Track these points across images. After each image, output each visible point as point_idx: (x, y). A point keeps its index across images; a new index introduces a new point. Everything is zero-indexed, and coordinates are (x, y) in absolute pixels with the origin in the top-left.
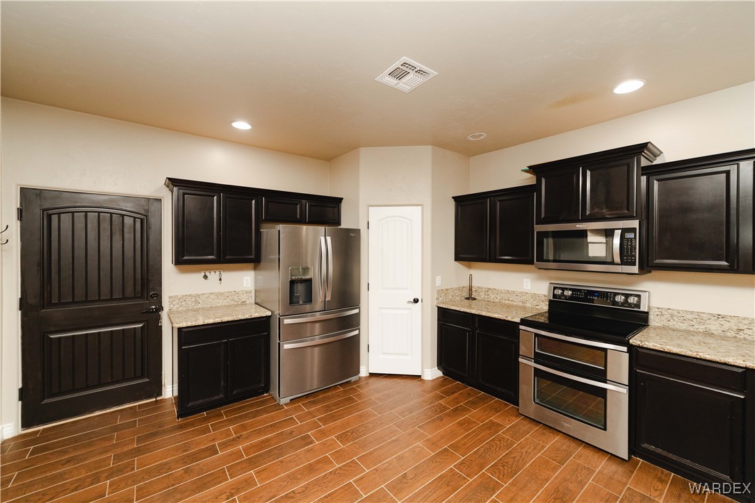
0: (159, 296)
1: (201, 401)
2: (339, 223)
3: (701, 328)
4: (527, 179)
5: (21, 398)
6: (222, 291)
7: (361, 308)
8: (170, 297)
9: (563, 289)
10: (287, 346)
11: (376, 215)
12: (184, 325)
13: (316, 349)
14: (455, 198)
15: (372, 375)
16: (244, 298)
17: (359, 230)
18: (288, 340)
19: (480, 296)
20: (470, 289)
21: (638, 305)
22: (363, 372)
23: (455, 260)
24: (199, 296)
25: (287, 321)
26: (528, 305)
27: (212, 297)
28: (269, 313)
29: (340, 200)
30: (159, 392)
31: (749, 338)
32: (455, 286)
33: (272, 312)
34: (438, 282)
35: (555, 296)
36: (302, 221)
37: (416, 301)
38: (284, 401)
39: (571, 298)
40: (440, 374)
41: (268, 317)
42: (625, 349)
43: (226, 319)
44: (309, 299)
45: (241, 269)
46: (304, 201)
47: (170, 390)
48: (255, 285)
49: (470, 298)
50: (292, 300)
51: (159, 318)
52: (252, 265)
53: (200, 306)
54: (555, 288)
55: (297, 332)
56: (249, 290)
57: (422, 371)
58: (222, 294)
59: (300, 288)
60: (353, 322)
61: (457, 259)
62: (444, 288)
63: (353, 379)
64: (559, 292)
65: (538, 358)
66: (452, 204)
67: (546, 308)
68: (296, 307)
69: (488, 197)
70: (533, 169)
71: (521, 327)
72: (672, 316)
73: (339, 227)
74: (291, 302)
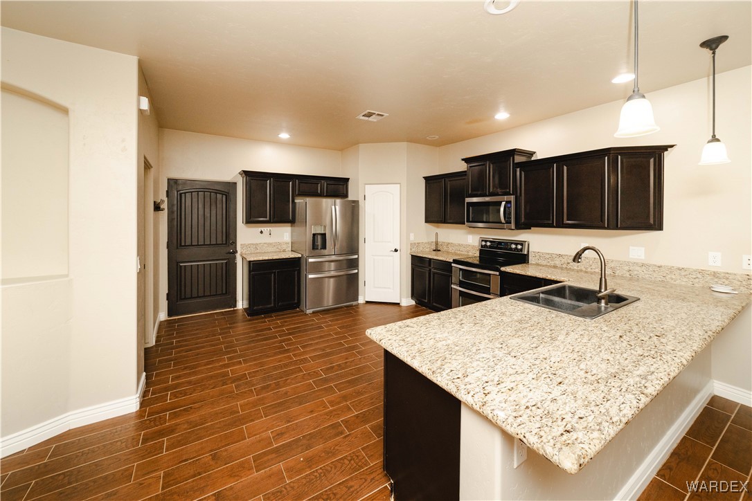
0: (235, 243)
1: (261, 307)
2: (346, 196)
3: (552, 263)
4: (463, 167)
5: (167, 299)
6: (271, 242)
7: (360, 254)
8: (241, 245)
9: (486, 241)
10: (311, 276)
11: (370, 190)
12: (252, 259)
13: (332, 280)
14: (426, 178)
15: (367, 302)
16: (284, 247)
17: (358, 201)
18: (311, 273)
19: (444, 248)
20: (437, 243)
21: (521, 250)
22: (361, 300)
23: (426, 222)
24: (257, 244)
25: (311, 260)
26: (470, 254)
27: (266, 245)
28: (300, 256)
29: (347, 180)
30: (234, 304)
31: (572, 268)
32: (425, 241)
33: (302, 255)
34: (412, 237)
35: (482, 246)
36: (321, 195)
37: (396, 250)
38: (309, 311)
39: (490, 247)
40: (413, 303)
41: (300, 258)
42: (498, 273)
43: (275, 258)
44: (324, 247)
45: (284, 226)
46: (323, 181)
47: (241, 304)
48: (292, 239)
49: (437, 250)
50: (314, 247)
51: (235, 258)
52: (290, 224)
53: (258, 251)
54: (482, 241)
55: (317, 268)
56: (287, 242)
57: (401, 301)
58: (271, 244)
59: (319, 238)
60: (354, 264)
61: (427, 221)
62: (416, 242)
63: (354, 303)
64: (484, 243)
65: (461, 284)
66: (423, 181)
67: (478, 254)
68: (317, 252)
69: (442, 178)
70: (467, 160)
71: (453, 265)
72: (540, 257)
73: (346, 199)
74: (313, 248)
